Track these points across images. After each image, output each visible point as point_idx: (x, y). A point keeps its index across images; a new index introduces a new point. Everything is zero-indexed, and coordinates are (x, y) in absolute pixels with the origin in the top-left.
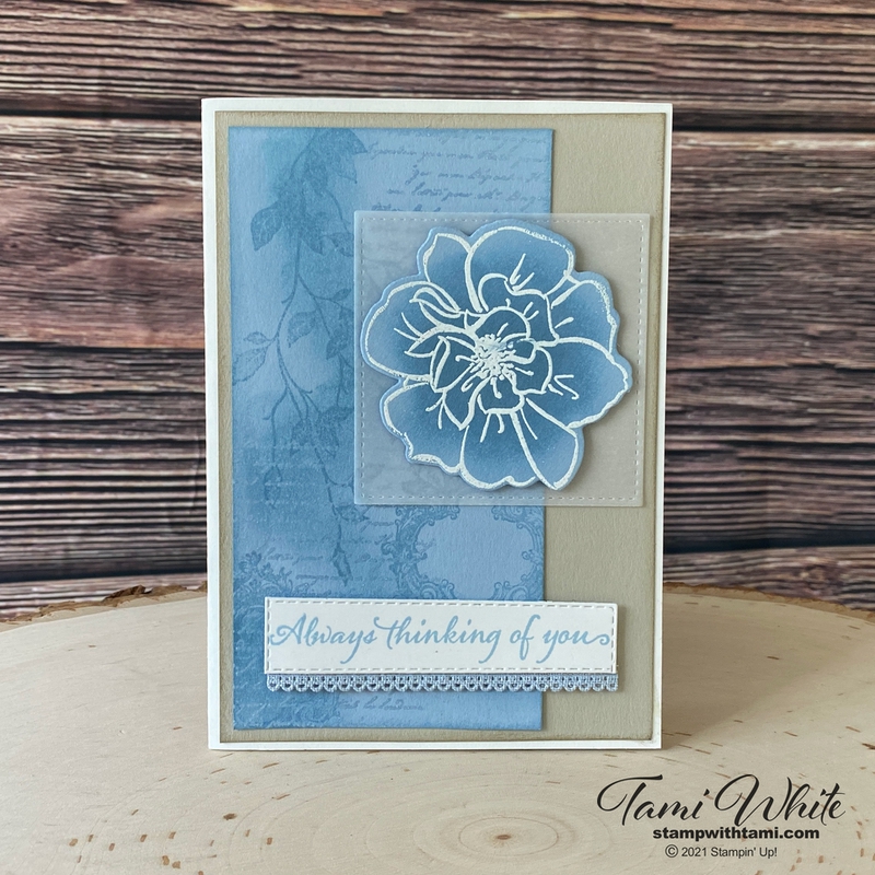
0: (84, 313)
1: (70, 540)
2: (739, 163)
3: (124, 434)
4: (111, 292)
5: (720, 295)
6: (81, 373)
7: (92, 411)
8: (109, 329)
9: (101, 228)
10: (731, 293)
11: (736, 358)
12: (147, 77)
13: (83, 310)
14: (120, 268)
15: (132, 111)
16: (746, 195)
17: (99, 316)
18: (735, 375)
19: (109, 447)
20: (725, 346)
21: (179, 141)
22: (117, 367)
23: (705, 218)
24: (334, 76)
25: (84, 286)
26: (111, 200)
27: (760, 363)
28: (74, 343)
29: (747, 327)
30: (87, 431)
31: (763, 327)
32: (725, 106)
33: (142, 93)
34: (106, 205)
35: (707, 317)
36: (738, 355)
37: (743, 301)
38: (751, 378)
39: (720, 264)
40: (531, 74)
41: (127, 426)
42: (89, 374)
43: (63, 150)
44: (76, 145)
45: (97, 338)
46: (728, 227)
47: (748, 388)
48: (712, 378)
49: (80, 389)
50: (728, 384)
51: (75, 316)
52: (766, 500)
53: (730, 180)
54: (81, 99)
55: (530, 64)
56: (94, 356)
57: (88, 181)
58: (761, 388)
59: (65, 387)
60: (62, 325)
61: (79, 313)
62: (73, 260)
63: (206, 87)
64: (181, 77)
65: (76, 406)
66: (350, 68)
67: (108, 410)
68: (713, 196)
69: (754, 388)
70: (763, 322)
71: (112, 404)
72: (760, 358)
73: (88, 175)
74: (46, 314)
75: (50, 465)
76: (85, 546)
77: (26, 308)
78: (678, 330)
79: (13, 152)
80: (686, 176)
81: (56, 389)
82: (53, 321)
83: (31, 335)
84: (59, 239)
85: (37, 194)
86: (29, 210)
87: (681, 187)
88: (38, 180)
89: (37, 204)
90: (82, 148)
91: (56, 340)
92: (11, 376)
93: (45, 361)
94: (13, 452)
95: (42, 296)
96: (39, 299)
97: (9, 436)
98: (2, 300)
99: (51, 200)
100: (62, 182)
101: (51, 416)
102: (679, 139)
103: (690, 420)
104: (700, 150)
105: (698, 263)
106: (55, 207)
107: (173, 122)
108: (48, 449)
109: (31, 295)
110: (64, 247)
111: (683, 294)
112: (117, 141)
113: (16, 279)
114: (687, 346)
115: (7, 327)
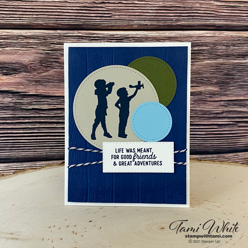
0: (51, 86)
1: (47, 150)
2: (239, 40)
4: (58, 80)
5: (233, 79)
6: (50, 103)
7: (53, 114)
8: (58, 90)
9: (55, 62)
10: (236, 78)
11: (237, 97)
12: (67, 18)
13: (50, 85)
14: (61, 73)
15: (63, 28)
17: (54, 87)
18: (237, 102)
19: (58, 124)
20: (235, 94)
21: (77, 36)
22: (60, 101)
23: (229, 56)
24: (121, 16)
25: (50, 78)
26: (58, 54)
28: (48, 95)
29: (241, 88)
30: (51, 119)
31: (245, 88)
33: (66, 22)
34: (56, 55)
35: (229, 85)
36: (239, 96)
37: (239, 80)
38: (242, 103)
39: (233, 69)
41: (63, 118)
42: (52, 103)
43: (44, 39)
44: (47, 38)
45: (54, 93)
46: (235, 59)
47: (241, 106)
48: (231, 103)
49: (50, 108)
50: (235, 105)
51: (48, 87)
53: (236, 45)
54: (49, 24)
55: (178, 12)
56: (53, 98)
57: (51, 48)
58: (244, 106)
59: (46, 107)
60: (44, 89)
61: (49, 86)
62: (47, 71)
63: (84, 20)
64: (77, 18)
65: (49, 112)
66: (126, 14)
67: (58, 114)
68: (231, 50)
71: (59, 112)
72: (244, 97)
73: (51, 46)
74: (40, 86)
75: (41, 129)
76: (51, 152)
77: (34, 85)
78: (221, 89)
79: (30, 40)
80: (223, 44)
81: (43, 107)
82: (42, 88)
83: (36, 92)
84: (43, 65)
85: (37, 52)
86: (35, 57)
87: (222, 47)
88: (37, 48)
89: (37, 55)
90: (49, 39)
91: (43, 94)
92: (30, 104)
93: (40, 100)
94: (31, 125)
95: (39, 81)
96: (38, 82)
97: (30, 121)
98: (27, 83)
99: (41, 54)
100: (44, 49)
101: (42, 115)
102: (221, 33)
103: (224, 115)
104: (227, 36)
105: (227, 69)
106: (42, 56)
107: (75, 31)
108: (41, 124)
109: (36, 81)
110: (45, 67)
111: (222, 78)
112: (59, 36)
113: (31, 76)
114: (223, 94)
115: (29, 90)
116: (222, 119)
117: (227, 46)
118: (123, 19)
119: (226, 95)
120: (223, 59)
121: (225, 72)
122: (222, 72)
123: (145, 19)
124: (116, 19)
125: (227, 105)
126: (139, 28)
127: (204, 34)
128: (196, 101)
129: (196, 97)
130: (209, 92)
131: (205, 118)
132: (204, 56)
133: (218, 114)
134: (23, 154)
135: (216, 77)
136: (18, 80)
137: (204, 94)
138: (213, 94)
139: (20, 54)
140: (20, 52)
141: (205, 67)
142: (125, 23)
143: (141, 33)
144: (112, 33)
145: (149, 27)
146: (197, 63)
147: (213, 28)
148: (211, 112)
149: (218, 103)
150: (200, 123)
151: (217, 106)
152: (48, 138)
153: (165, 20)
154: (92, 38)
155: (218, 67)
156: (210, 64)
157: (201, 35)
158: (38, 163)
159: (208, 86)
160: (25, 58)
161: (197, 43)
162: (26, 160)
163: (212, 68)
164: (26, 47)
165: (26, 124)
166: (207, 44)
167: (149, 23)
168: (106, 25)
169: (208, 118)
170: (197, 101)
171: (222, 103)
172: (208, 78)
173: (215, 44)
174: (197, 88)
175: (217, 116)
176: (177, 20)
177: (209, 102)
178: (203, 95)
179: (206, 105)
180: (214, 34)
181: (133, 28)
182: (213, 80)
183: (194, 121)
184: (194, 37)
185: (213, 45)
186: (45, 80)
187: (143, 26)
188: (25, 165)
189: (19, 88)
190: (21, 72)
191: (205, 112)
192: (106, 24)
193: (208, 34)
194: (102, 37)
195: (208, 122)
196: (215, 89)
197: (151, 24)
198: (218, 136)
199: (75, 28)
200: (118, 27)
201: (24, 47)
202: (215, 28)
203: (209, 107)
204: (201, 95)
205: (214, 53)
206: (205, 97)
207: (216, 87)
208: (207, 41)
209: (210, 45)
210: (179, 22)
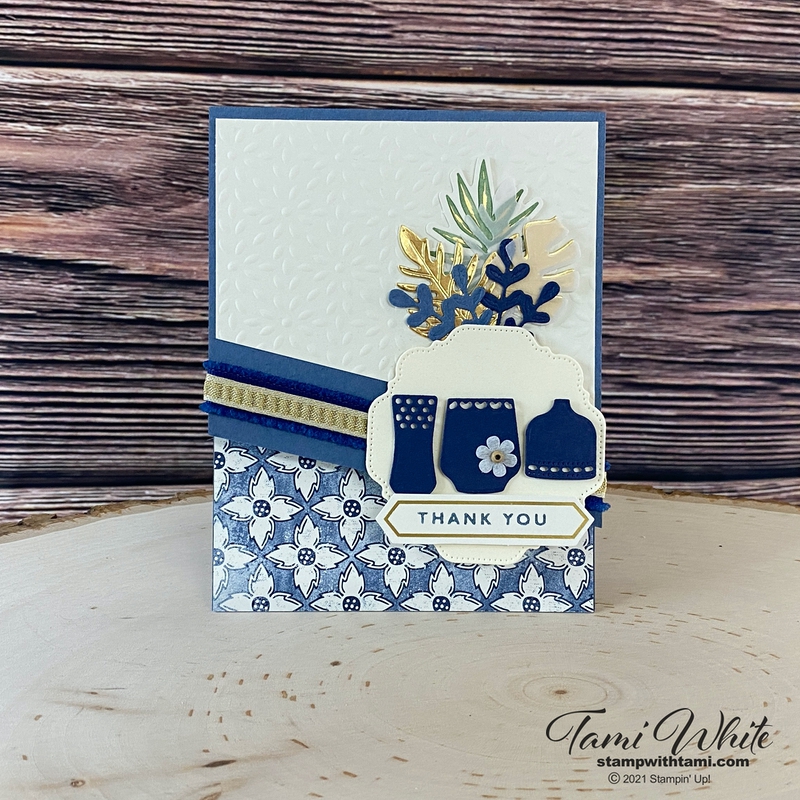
0: (195, 251)
1: (178, 450)
2: (792, 122)
5: (770, 243)
6: (191, 304)
7: (200, 338)
10: (780, 242)
11: (781, 302)
12: (254, 36)
13: (194, 247)
15: (240, 68)
18: (782, 317)
20: (773, 291)
21: (281, 95)
23: (758, 172)
24: (423, 38)
25: (196, 226)
28: (185, 277)
29: (793, 274)
30: (195, 355)
32: (780, 68)
33: (250, 51)
35: (757, 264)
36: (785, 299)
37: (790, 249)
38: (795, 321)
39: (771, 214)
40: (604, 35)
42: (197, 304)
43: (179, 103)
44: (190, 98)
46: (779, 180)
47: (792, 330)
48: (760, 320)
49: (190, 318)
50: (774, 326)
51: (186, 253)
53: (783, 137)
54: (196, 56)
55: (603, 26)
56: (203, 288)
57: (201, 131)
59: (177, 316)
60: (175, 260)
61: (190, 250)
62: (187, 202)
63: (306, 45)
64: (285, 37)
65: (187, 333)
68: (767, 152)
69: (796, 330)
73: (201, 125)
74: (162, 251)
75: (162, 384)
76: (191, 456)
77: (144, 245)
78: (731, 275)
79: (134, 103)
80: (743, 133)
81: (170, 317)
82: (167, 255)
83: (148, 269)
84: (174, 183)
85: (155, 142)
86: (148, 156)
87: (738, 143)
88: (156, 128)
89: (155, 151)
90: (196, 101)
91: (170, 274)
92: (130, 304)
93: (160, 292)
94: (131, 372)
95: (158, 234)
96: (156, 237)
97: (128, 358)
98: (123, 237)
99: (167, 147)
100: (177, 132)
101: (164, 341)
102: (737, 98)
103: (738, 358)
104: (756, 109)
105: (751, 213)
106: (170, 154)
107: (277, 78)
108: (161, 370)
109: (149, 233)
110: (179, 191)
111: (736, 242)
112: (227, 94)
113: (136, 218)
114: (738, 290)
115: (127, 261)
116: (731, 371)
117: (754, 139)
118: (429, 44)
119: (744, 294)
120: (742, 179)
121: (747, 221)
122: (735, 223)
123: (498, 47)
124: (408, 43)
125: (748, 326)
126: (477, 75)
127: (684, 100)
128: (650, 311)
129: (650, 298)
130: (694, 283)
131: (677, 366)
132: (681, 168)
133: (719, 355)
134: (103, 460)
135: (717, 238)
136: (96, 228)
137: (679, 289)
138: (705, 290)
139: (103, 146)
140: (103, 140)
141: (682, 202)
142: (434, 56)
143: (482, 91)
144: (393, 90)
145: (509, 73)
146: (656, 189)
147: (711, 81)
148: (697, 346)
149: (719, 318)
150: (659, 381)
151: (715, 329)
152: (184, 412)
153: (560, 50)
154: (330, 104)
155: (723, 206)
156: (699, 194)
157: (674, 101)
158: (149, 492)
159: (691, 265)
160: (117, 161)
161: (661, 128)
162: (110, 480)
163: (705, 208)
164: (123, 126)
165: (116, 368)
166: (690, 130)
167: (508, 59)
168: (375, 62)
169: (688, 366)
170: (655, 309)
171: (733, 319)
172: (691, 239)
173: (716, 132)
174: (657, 269)
175: (715, 360)
176: (600, 53)
177: (690, 316)
178: (675, 292)
179: (682, 325)
180: (713, 99)
181: (460, 75)
182: (705, 247)
183: (644, 373)
184: (650, 106)
185: (708, 133)
186: (179, 231)
187: (491, 69)
188: (109, 496)
189: (97, 253)
190: (105, 202)
191: (679, 348)
192: (374, 58)
193: (695, 100)
194: (360, 100)
195: (686, 377)
196: (712, 275)
197: (517, 62)
198: (716, 423)
199: (277, 69)
200: (413, 70)
201: (114, 126)
202: (718, 79)
203: (690, 331)
204: (669, 292)
205: (711, 160)
206: (680, 300)
207: (714, 269)
208: (691, 120)
209: (700, 136)
210: (605, 59)
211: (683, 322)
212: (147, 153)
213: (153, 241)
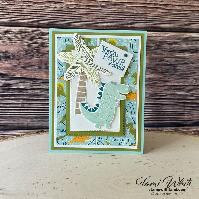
0: (32, 71)
1: (28, 121)
2: (179, 39)
3: (41, 98)
4: (39, 66)
5: (175, 69)
6: (31, 84)
7: (34, 93)
8: (38, 74)
9: (37, 52)
10: (177, 69)
11: (178, 83)
12: (47, 19)
13: (32, 70)
14: (41, 61)
15: (44, 26)
16: (180, 46)
17: (36, 71)
18: (178, 87)
19: (37, 101)
20: (176, 80)
22: (39, 83)
23: (171, 52)
24: (89, 19)
25: (33, 65)
26: (39, 46)
27: (184, 84)
28: (30, 77)
29: (181, 76)
30: (33, 97)
31: (184, 76)
32: (176, 26)
33: (46, 22)
34: (38, 47)
35: (172, 74)
36: (179, 82)
37: (180, 70)
38: (181, 88)
39: (175, 62)
40: (133, 19)
41: (41, 96)
42: (33, 84)
43: (29, 35)
44: (31, 34)
45: (35, 76)
46: (177, 54)
47: (181, 90)
48: (172, 88)
49: (31, 88)
50: (176, 89)
52: (185, 115)
53: (177, 43)
54: (33, 23)
55: (132, 17)
56: (34, 80)
57: (34, 42)
58: (184, 90)
59: (28, 87)
60: (28, 73)
61: (31, 71)
62: (31, 59)
63: (60, 21)
64: (55, 19)
65: (30, 91)
66: (92, 17)
67: (37, 92)
68: (173, 47)
69: (182, 90)
70: (184, 75)
71: (38, 91)
72: (183, 83)
73: (34, 40)
74: (24, 71)
75: (24, 104)
76: (32, 122)
77: (20, 69)
78: (165, 77)
79: (17, 35)
80: (167, 42)
81: (26, 87)
82: (26, 72)
83: (21, 75)
84: (27, 54)
85: (23, 44)
86: (21, 48)
87: (166, 45)
88: (23, 41)
89: (23, 46)
90: (33, 34)
91: (26, 77)
92: (16, 84)
93: (24, 81)
94: (16, 101)
95: (23, 67)
97: (15, 98)
98: (15, 68)
99: (26, 45)
100: (28, 42)
101: (25, 93)
102: (166, 34)
103: (167, 97)
104: (170, 36)
105: (170, 62)
106: (26, 47)
108: (24, 101)
109: (21, 67)
110: (28, 56)
111: (166, 69)
112: (40, 33)
113: (18, 63)
114: (167, 80)
115: (16, 74)
116: (166, 100)
117: (170, 44)
118: (90, 21)
119: (168, 81)
120: (167, 53)
121: (169, 64)
122: (166, 64)
123: (107, 22)
124: (85, 21)
125: (170, 89)
126: (102, 28)
127: (152, 34)
130: (156, 79)
131: (152, 99)
132: (152, 51)
133: (162, 96)
134: (9, 124)
135: (161, 68)
136: (8, 66)
137: (152, 80)
138: (158, 80)
140: (10, 44)
141: (152, 59)
142: (91, 24)
145: (110, 28)
147: (159, 30)
148: (157, 94)
149: (162, 87)
151: (161, 90)
153: (122, 22)
155: (163, 60)
156: (157, 57)
157: (150, 35)
158: (21, 132)
159: (155, 74)
160: (13, 49)
162: (11, 129)
163: (158, 60)
164: (14, 40)
165: (13, 100)
166: (154, 42)
169: (155, 99)
171: (166, 88)
172: (155, 68)
173: (160, 42)
176: (132, 23)
177: (155, 87)
179: (153, 89)
180: (159, 34)
181: (98, 28)
182: (158, 70)
186: (29, 66)
187: (105, 27)
188: (11, 133)
189: (8, 72)
190: (10, 59)
191: (152, 94)
192: (77, 24)
193: (155, 34)
195: (154, 102)
196: (160, 77)
197: (112, 25)
198: (162, 113)
199: (53, 27)
200: (86, 27)
201: (12, 40)
202: (161, 29)
203: (155, 90)
204: (150, 81)
205: (159, 49)
206: (152, 83)
207: (160, 75)
208: (154, 39)
209: (157, 43)
210: (133, 25)
211: (153, 88)
212: (21, 47)
213: (22, 68)
